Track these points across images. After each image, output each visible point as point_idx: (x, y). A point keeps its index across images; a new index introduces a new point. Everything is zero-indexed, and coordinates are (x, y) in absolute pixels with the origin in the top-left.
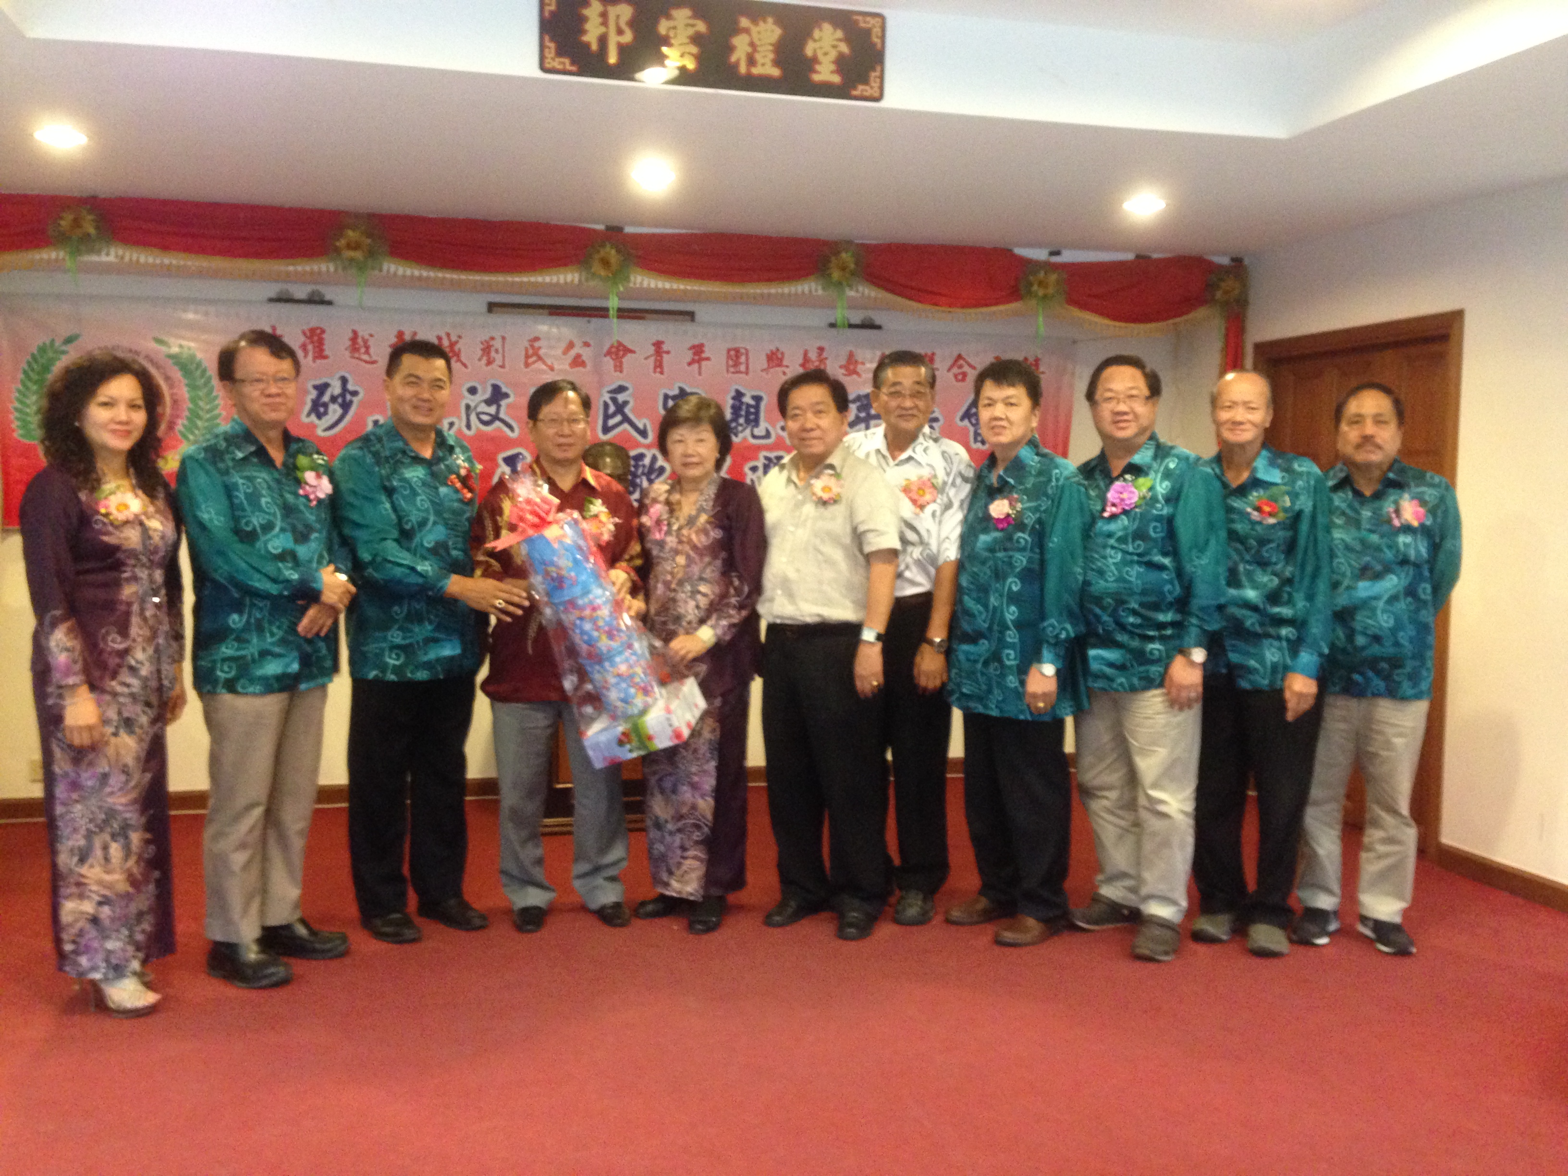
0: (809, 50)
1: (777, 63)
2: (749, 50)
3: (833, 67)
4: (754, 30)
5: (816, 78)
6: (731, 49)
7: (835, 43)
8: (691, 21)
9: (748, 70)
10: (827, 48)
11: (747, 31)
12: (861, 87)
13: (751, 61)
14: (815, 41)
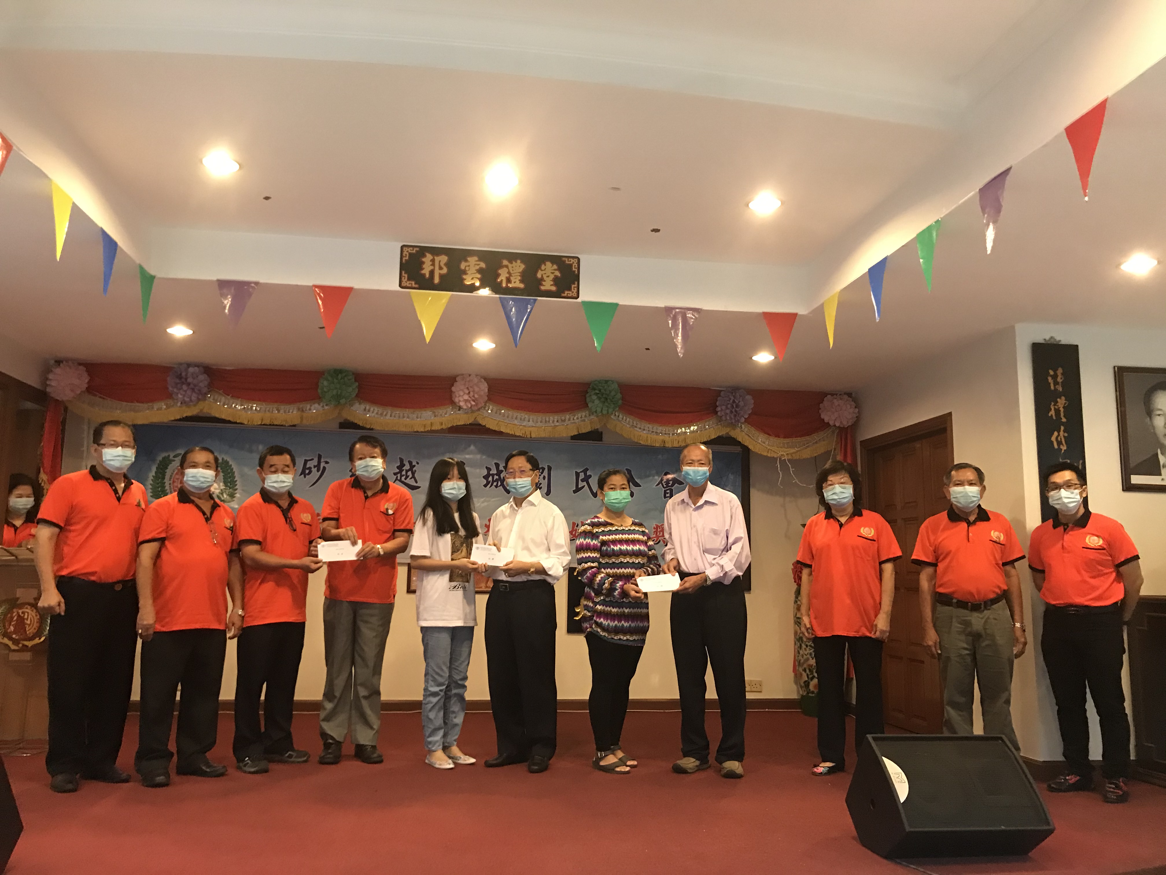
0: (539, 275)
1: (521, 281)
2: (508, 275)
3: (552, 283)
4: (510, 265)
5: (542, 288)
6: (498, 275)
7: (553, 271)
8: (478, 263)
9: (507, 285)
10: (549, 274)
11: (507, 267)
12: (566, 292)
13: (509, 281)
14: (542, 270)
